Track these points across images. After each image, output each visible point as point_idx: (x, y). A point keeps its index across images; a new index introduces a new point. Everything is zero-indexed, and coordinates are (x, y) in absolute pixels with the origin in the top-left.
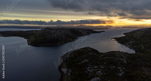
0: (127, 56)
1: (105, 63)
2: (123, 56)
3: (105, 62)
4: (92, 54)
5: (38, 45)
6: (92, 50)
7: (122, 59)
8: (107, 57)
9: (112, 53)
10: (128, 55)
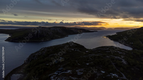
0: (125, 53)
1: (88, 64)
2: (118, 53)
3: (88, 62)
4: (75, 50)
5: (17, 41)
6: (75, 45)
7: (118, 57)
8: (93, 55)
9: (102, 49)
10: (127, 52)
